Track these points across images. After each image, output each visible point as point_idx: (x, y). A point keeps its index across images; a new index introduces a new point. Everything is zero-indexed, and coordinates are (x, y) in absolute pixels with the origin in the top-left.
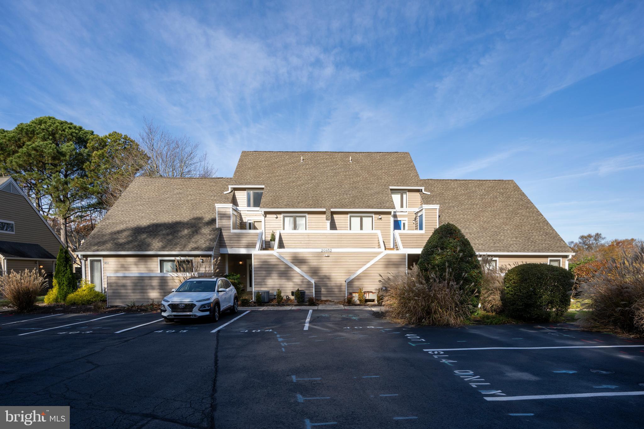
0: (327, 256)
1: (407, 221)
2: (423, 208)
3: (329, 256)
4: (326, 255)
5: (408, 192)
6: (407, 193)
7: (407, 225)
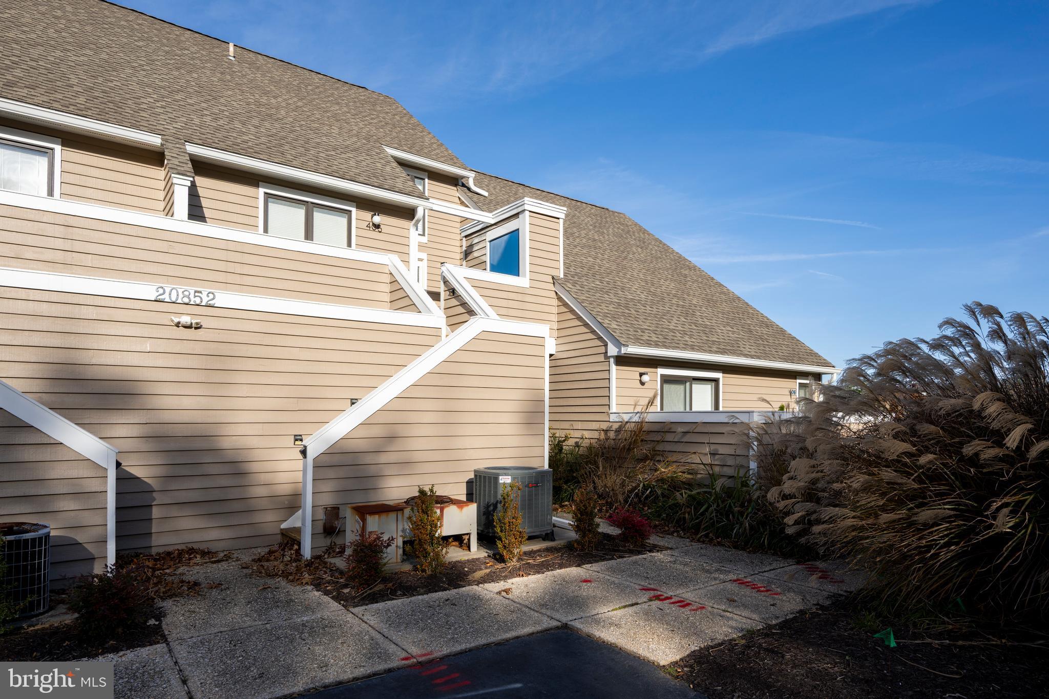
0: (190, 327)
1: (425, 261)
2: (526, 207)
3: (198, 327)
4: (186, 320)
5: (429, 178)
6: (426, 180)
7: (426, 275)
